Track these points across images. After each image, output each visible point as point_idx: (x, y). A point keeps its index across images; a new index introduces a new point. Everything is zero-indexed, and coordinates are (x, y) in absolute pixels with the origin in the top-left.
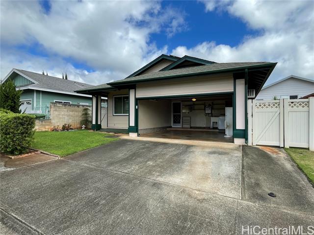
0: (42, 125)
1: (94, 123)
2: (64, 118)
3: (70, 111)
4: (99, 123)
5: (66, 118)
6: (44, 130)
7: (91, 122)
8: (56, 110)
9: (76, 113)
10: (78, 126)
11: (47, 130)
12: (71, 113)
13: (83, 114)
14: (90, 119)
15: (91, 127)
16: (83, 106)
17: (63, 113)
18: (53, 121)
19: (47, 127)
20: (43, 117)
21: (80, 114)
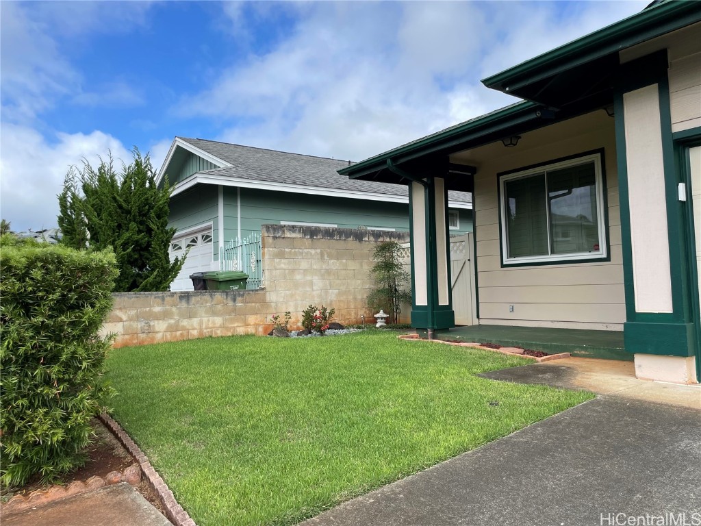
0: (234, 310)
1: (422, 299)
2: (311, 284)
3: (331, 257)
4: (443, 301)
5: (318, 283)
6: (241, 330)
7: (410, 297)
8: (281, 255)
9: (353, 265)
10: (362, 314)
11: (251, 330)
12: (334, 264)
13: (378, 267)
14: (403, 286)
15: (409, 321)
16: (377, 235)
17: (304, 265)
18: (271, 297)
19: (252, 319)
20: (241, 280)
21: (367, 267)
